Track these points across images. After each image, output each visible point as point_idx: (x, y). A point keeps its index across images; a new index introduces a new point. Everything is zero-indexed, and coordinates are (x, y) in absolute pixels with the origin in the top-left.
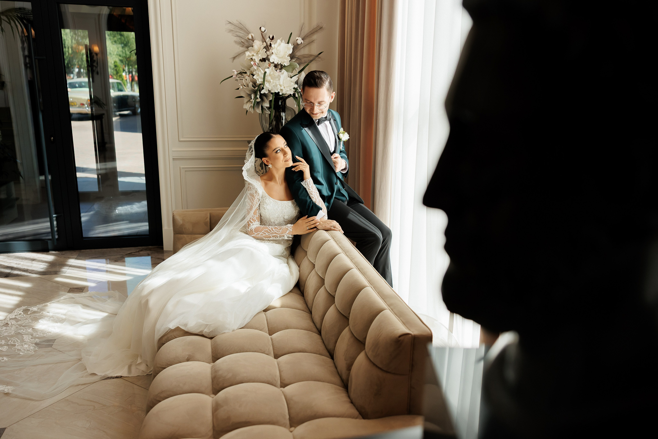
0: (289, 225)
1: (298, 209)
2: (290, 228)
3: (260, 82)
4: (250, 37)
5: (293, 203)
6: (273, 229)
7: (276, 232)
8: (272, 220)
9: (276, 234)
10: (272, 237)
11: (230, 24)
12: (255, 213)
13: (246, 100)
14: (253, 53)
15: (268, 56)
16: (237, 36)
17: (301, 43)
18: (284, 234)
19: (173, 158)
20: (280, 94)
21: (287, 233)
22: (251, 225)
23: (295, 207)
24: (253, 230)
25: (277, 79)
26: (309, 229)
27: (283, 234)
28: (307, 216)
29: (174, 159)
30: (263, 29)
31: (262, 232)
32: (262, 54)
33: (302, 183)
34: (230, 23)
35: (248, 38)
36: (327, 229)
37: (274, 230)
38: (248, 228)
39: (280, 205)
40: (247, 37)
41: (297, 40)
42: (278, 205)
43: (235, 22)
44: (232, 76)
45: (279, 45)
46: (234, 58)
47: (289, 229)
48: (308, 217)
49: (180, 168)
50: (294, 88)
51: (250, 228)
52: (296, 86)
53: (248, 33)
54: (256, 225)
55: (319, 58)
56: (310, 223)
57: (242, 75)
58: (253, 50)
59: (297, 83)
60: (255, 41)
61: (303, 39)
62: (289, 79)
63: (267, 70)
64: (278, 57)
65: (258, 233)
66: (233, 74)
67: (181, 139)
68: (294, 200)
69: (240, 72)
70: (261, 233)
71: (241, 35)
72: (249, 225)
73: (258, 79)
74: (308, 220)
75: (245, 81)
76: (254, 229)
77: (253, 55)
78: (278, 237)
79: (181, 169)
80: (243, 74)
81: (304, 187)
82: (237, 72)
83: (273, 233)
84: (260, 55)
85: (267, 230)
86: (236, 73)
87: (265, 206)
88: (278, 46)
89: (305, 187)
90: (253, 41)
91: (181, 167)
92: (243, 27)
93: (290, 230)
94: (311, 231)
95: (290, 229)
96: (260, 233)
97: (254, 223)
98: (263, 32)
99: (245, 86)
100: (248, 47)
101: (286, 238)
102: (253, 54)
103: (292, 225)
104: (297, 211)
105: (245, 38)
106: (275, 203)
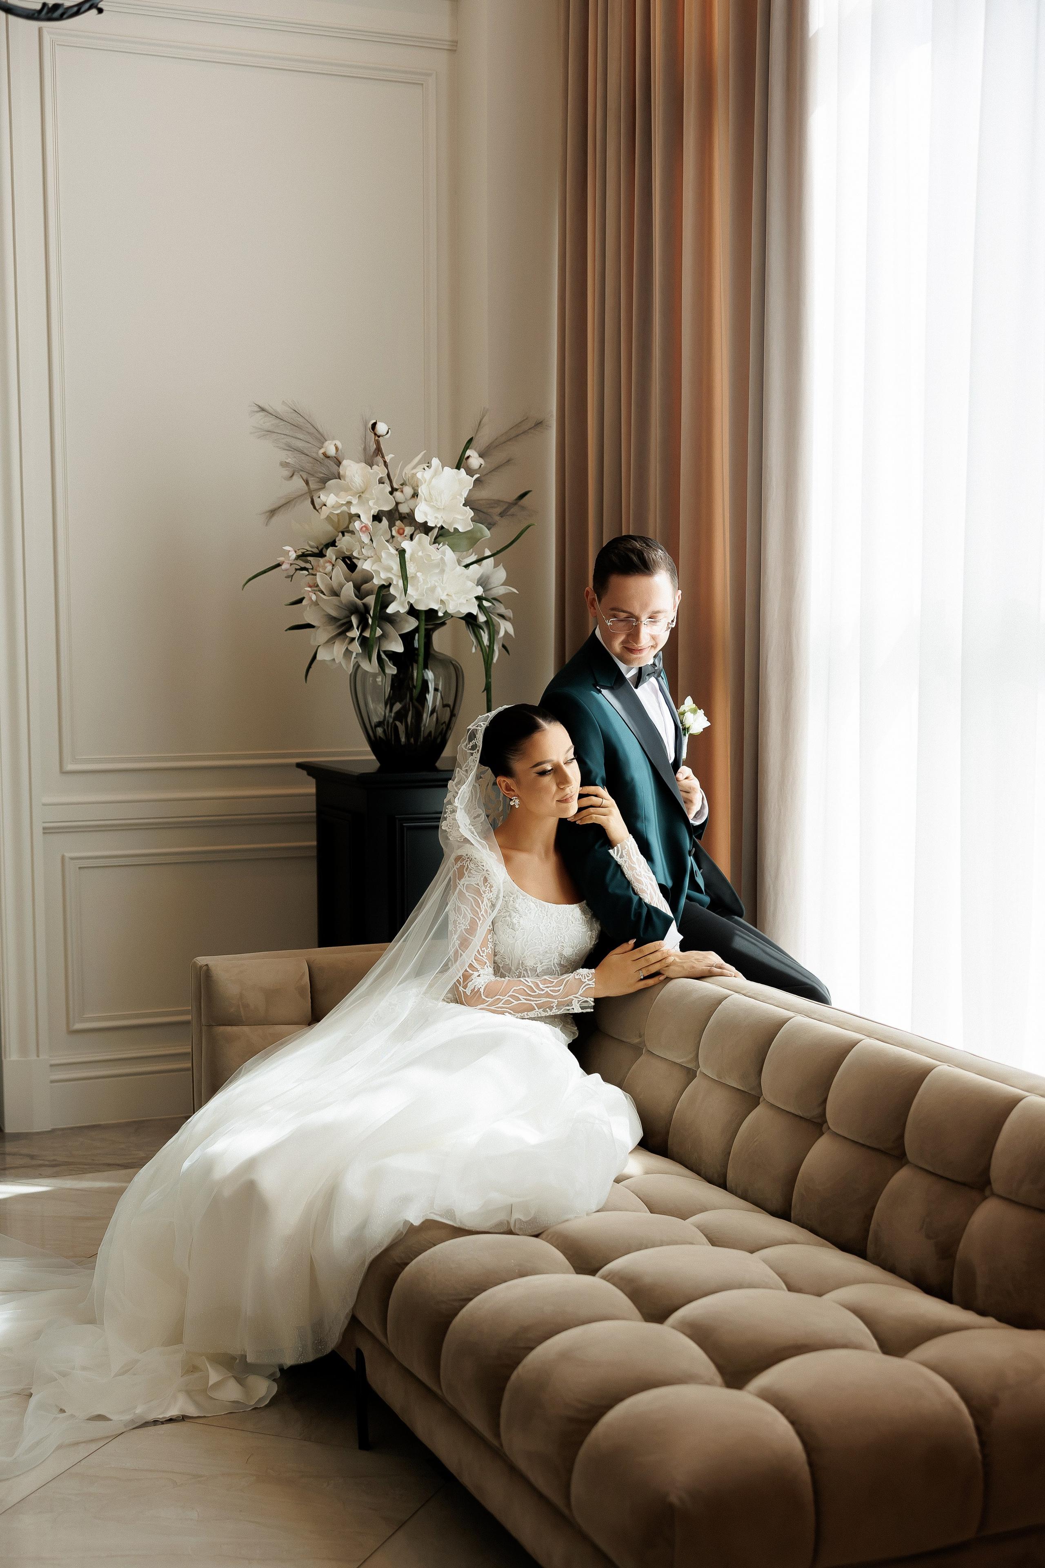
0: (584, 971)
1: (597, 926)
2: (587, 978)
3: (384, 580)
4: (332, 451)
5: (584, 911)
6: (540, 984)
7: (550, 992)
8: (530, 963)
9: (548, 999)
10: (536, 1008)
11: (262, 414)
12: (484, 944)
13: (322, 635)
14: (349, 498)
15: (397, 504)
16: (287, 448)
17: (480, 466)
18: (571, 997)
19: (44, 828)
20: (440, 614)
21: (581, 992)
22: (473, 977)
23: (589, 923)
24: (482, 990)
25: (437, 571)
26: (646, 978)
27: (568, 998)
28: (632, 942)
29: (47, 831)
30: (382, 428)
31: (510, 994)
32: (378, 499)
33: (611, 851)
34: (263, 410)
35: (324, 454)
36: (699, 976)
37: (541, 986)
38: (465, 987)
39: (554, 916)
40: (322, 451)
41: (468, 457)
42: (549, 916)
43: (280, 409)
44: (279, 565)
45: (436, 473)
46: (273, 512)
47: (586, 980)
48: (636, 946)
49: (63, 857)
50: (478, 598)
51: (470, 986)
52: (480, 591)
53: (321, 439)
54: (484, 977)
55: (523, 508)
56: (647, 961)
57: (307, 562)
58: (347, 489)
59: (482, 582)
60: (345, 462)
61: (481, 456)
62: (460, 569)
63: (406, 545)
64: (433, 507)
65: (496, 997)
66: (281, 559)
67: (70, 767)
68: (585, 901)
69: (303, 553)
70: (506, 998)
71: (300, 444)
72: (466, 977)
73: (378, 573)
74: (640, 951)
75: (322, 579)
76: (483, 988)
77: (349, 503)
78: (551, 1008)
79: (67, 860)
80: (309, 558)
81: (616, 862)
82: (296, 552)
83: (539, 996)
84: (371, 503)
85: (521, 987)
86: (293, 555)
87: (515, 921)
88: (432, 477)
89: (620, 861)
90: (339, 463)
91: (68, 855)
92: (301, 420)
93: (590, 982)
94: (651, 982)
95: (588, 982)
96: (501, 997)
97: (481, 972)
98: (379, 437)
99: (322, 592)
100: (324, 481)
101: (577, 1010)
102: (350, 501)
103: (593, 970)
104: (595, 934)
105: (314, 455)
106: (541, 911)
